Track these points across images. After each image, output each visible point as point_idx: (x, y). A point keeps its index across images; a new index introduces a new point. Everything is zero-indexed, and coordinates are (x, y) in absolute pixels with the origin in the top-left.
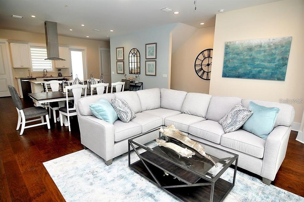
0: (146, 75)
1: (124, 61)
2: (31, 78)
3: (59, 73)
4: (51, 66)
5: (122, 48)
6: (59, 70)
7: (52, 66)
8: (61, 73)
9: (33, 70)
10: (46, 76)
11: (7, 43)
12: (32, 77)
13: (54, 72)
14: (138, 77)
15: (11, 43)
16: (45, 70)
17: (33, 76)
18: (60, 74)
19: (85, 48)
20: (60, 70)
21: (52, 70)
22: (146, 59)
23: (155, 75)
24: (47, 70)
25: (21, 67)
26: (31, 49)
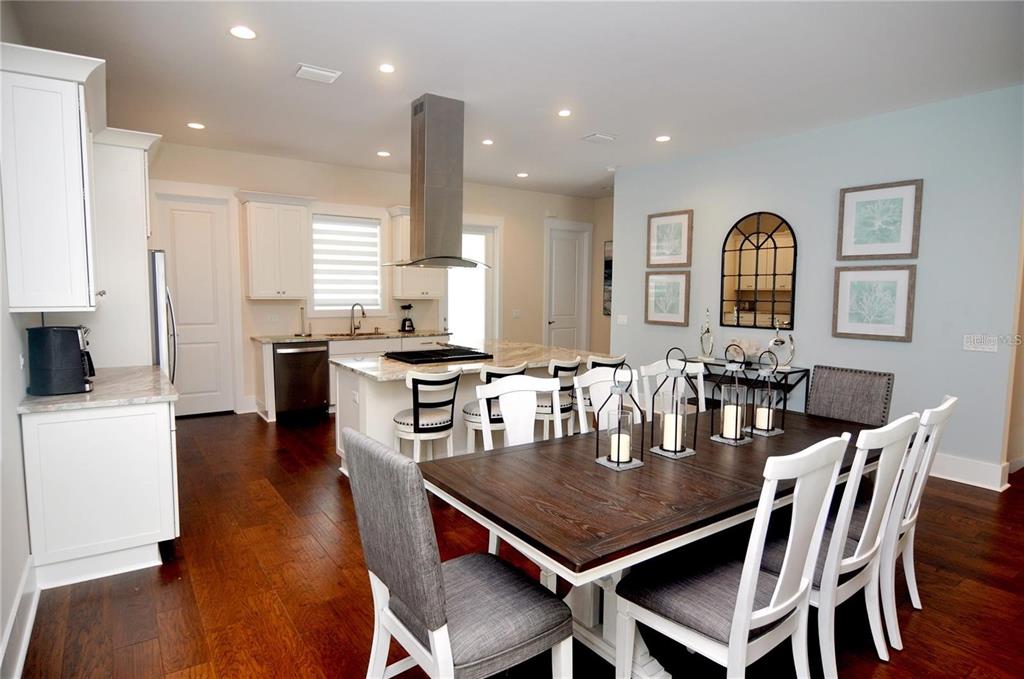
0: (836, 335)
1: (693, 269)
2: (308, 339)
3: (405, 321)
4: (375, 292)
5: (685, 212)
6: (404, 308)
7: (379, 292)
8: (410, 320)
9: (317, 308)
10: (357, 331)
11: (235, 203)
12: (310, 335)
13: (388, 314)
14: (787, 340)
15: (252, 204)
16: (356, 308)
17: (312, 333)
18: (407, 323)
19: (498, 221)
20: (407, 307)
21: (378, 307)
22: (841, 258)
23: (907, 338)
24: (365, 308)
25: (278, 297)
26: (316, 226)
